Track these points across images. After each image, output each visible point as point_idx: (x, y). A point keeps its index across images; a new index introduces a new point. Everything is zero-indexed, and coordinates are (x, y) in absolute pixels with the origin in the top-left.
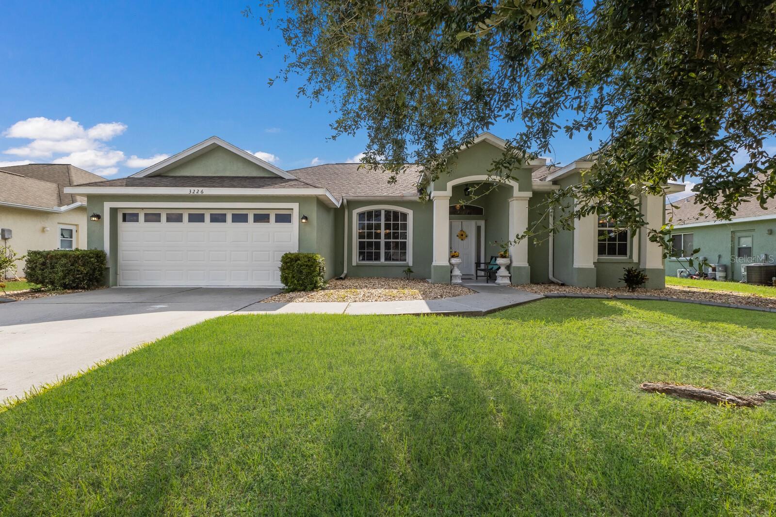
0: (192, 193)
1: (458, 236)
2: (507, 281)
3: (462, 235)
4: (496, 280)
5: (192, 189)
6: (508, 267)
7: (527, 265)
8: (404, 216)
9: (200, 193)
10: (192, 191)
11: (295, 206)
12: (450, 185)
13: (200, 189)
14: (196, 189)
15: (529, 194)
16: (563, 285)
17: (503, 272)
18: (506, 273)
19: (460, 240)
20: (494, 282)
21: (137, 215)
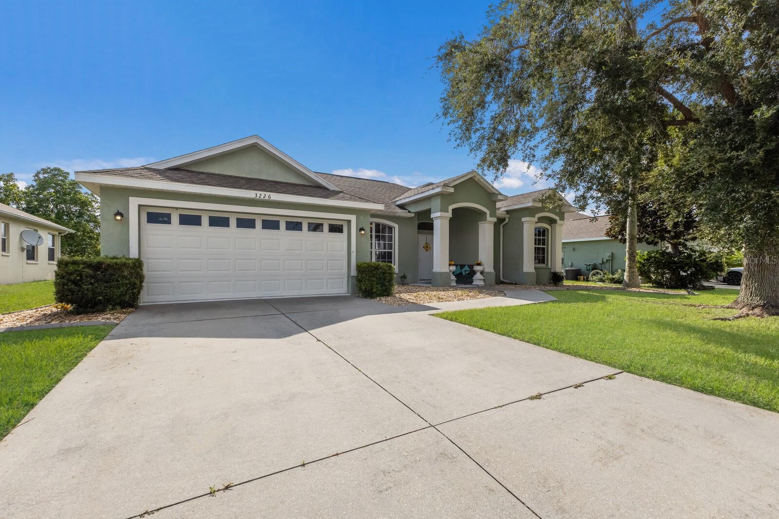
0: (258, 197)
1: (424, 248)
2: (482, 283)
3: (427, 247)
4: (473, 282)
5: (259, 193)
6: (482, 273)
7: (493, 271)
8: (391, 229)
9: (267, 198)
10: (258, 195)
11: (353, 218)
12: (451, 208)
13: (268, 194)
14: (263, 193)
15: (495, 220)
16: (516, 284)
17: (478, 276)
18: (482, 277)
19: (425, 251)
20: (471, 284)
21: (169, 216)
